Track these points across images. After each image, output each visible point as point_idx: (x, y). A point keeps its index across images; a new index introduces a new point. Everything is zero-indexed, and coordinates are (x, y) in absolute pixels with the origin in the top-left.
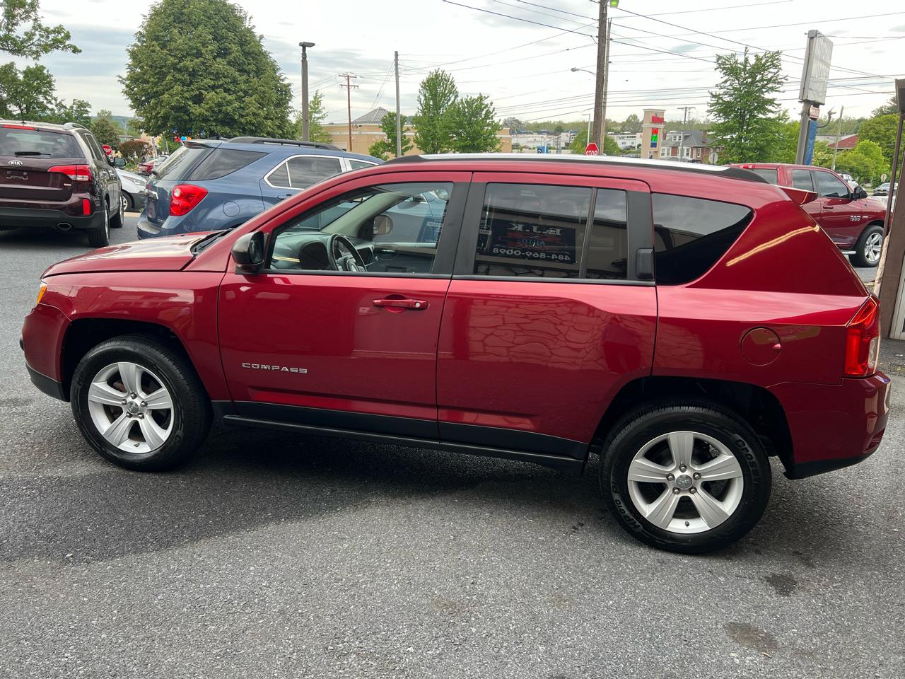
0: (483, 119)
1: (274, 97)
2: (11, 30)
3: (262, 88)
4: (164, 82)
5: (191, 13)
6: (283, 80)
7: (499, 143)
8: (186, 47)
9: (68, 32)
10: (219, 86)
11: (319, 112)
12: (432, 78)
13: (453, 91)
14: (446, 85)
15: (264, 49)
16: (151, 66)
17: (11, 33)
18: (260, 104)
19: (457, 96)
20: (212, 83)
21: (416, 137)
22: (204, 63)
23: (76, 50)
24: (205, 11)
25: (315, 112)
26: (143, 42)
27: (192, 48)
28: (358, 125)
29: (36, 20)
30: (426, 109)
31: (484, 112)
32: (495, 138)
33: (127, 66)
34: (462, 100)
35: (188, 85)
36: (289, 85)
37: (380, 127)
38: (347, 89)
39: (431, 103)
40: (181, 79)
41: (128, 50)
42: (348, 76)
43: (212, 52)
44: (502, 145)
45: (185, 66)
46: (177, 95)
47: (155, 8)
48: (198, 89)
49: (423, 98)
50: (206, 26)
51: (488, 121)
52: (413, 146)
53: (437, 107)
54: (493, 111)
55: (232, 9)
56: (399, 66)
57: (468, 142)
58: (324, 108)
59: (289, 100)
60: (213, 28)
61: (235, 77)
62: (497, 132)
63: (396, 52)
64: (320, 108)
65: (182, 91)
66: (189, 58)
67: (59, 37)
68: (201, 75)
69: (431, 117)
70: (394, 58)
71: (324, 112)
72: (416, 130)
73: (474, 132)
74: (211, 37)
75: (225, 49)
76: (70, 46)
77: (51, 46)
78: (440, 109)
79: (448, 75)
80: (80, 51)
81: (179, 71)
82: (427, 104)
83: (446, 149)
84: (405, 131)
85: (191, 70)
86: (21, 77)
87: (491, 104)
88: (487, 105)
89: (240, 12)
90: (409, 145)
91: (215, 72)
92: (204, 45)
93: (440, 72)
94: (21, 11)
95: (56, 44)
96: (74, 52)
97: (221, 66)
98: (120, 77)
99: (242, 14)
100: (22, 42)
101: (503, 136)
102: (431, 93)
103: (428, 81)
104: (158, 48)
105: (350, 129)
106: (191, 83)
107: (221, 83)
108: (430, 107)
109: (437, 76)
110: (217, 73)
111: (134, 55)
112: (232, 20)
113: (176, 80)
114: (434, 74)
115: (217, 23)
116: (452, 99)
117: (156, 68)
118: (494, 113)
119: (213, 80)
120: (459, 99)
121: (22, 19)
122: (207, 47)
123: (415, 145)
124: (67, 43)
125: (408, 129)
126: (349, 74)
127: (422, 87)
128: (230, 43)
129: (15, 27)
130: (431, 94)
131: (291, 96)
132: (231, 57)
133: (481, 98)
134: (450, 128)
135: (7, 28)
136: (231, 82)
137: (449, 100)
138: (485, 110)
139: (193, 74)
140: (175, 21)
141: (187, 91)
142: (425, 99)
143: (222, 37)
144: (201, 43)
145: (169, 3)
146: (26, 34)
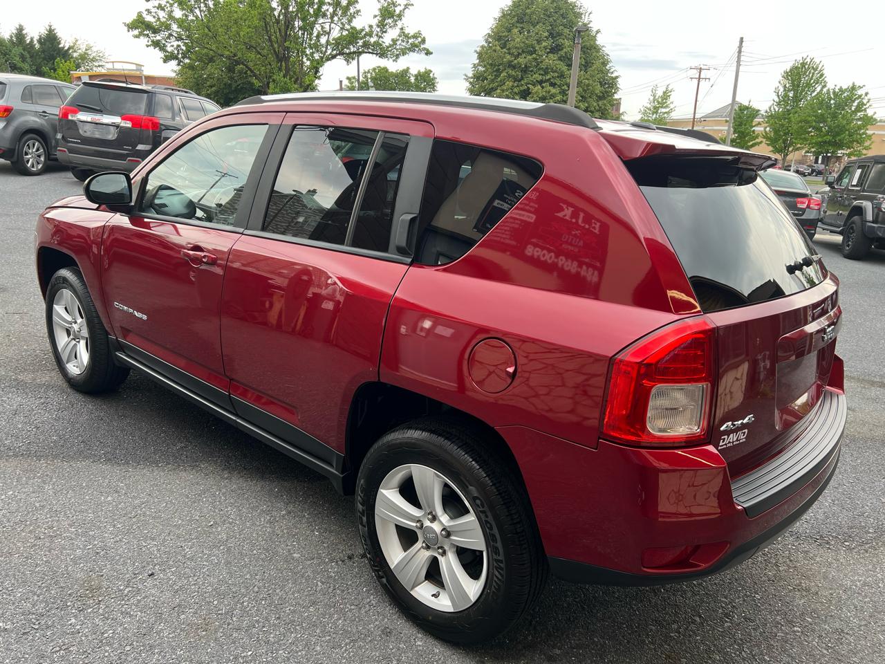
0: (853, 112)
1: (598, 89)
2: (381, 37)
3: (586, 81)
4: (499, 79)
5: (533, 13)
6: (612, 73)
7: (870, 140)
8: (522, 45)
9: (424, 37)
10: (546, 81)
11: (667, 107)
12: (796, 67)
13: (821, 79)
14: (813, 74)
15: (598, 43)
16: (491, 65)
17: (381, 39)
18: (582, 97)
19: (825, 86)
20: (540, 78)
21: (766, 132)
22: (536, 59)
23: (428, 53)
24: (546, 10)
25: (662, 107)
26: (490, 42)
27: (528, 46)
28: (702, 119)
29: (402, 29)
30: (784, 100)
31: (855, 104)
32: (866, 134)
33: (472, 66)
34: (829, 90)
35: (520, 81)
36: (617, 77)
37: (727, 121)
38: (697, 82)
39: (791, 95)
40: (514, 75)
41: (476, 51)
42: (701, 69)
43: (545, 48)
44: (872, 142)
45: (518, 63)
46: (507, 90)
47: (503, 10)
48: (527, 84)
49: (782, 89)
50: (544, 24)
51: (859, 114)
52: (761, 142)
53: (797, 99)
54: (868, 102)
55: (574, 6)
56: (742, 54)
57: (828, 138)
58: (672, 103)
59: (615, 93)
60: (551, 25)
61: (562, 72)
62: (869, 127)
63: (742, 39)
64: (669, 102)
65: (513, 86)
66: (524, 55)
67: (417, 42)
68: (531, 71)
69: (788, 110)
70: (738, 44)
71: (672, 106)
72: (767, 125)
73: (838, 126)
74: (546, 34)
75: (558, 45)
76: (425, 49)
77: (410, 50)
78: (800, 101)
79: (818, 63)
80: (432, 53)
81: (514, 67)
82: (786, 96)
83: (799, 146)
84: (754, 126)
85: (523, 66)
86: (412, 79)
87: (867, 94)
88: (860, 96)
89: (580, 9)
90: (757, 140)
91: (544, 67)
92: (539, 42)
93: (808, 60)
94: (390, 21)
95: (413, 48)
96: (427, 54)
97: (551, 62)
98: (466, 76)
99: (581, 10)
100: (388, 47)
101: (876, 132)
102: (793, 83)
103: (791, 70)
104: (498, 48)
105: (693, 124)
106: (522, 78)
107: (548, 77)
108: (789, 99)
109: (803, 64)
110: (547, 68)
111: (480, 55)
112: (571, 16)
113: (509, 76)
114: (801, 61)
115: (555, 21)
116: (818, 89)
117: (495, 66)
118: (868, 105)
119: (542, 74)
120: (825, 90)
121: (390, 27)
122: (542, 44)
123: (764, 140)
124: (422, 46)
125: (759, 124)
126: (702, 66)
127: (783, 77)
128: (564, 39)
129: (384, 34)
130: (793, 85)
131: (618, 88)
132: (562, 53)
133: (853, 88)
134: (807, 122)
135: (377, 35)
136: (558, 77)
137: (814, 91)
138: (857, 102)
139: (525, 70)
140: (518, 22)
141: (518, 86)
142: (785, 90)
143: (559, 34)
144: (537, 40)
145: (515, 5)
146: (393, 40)
